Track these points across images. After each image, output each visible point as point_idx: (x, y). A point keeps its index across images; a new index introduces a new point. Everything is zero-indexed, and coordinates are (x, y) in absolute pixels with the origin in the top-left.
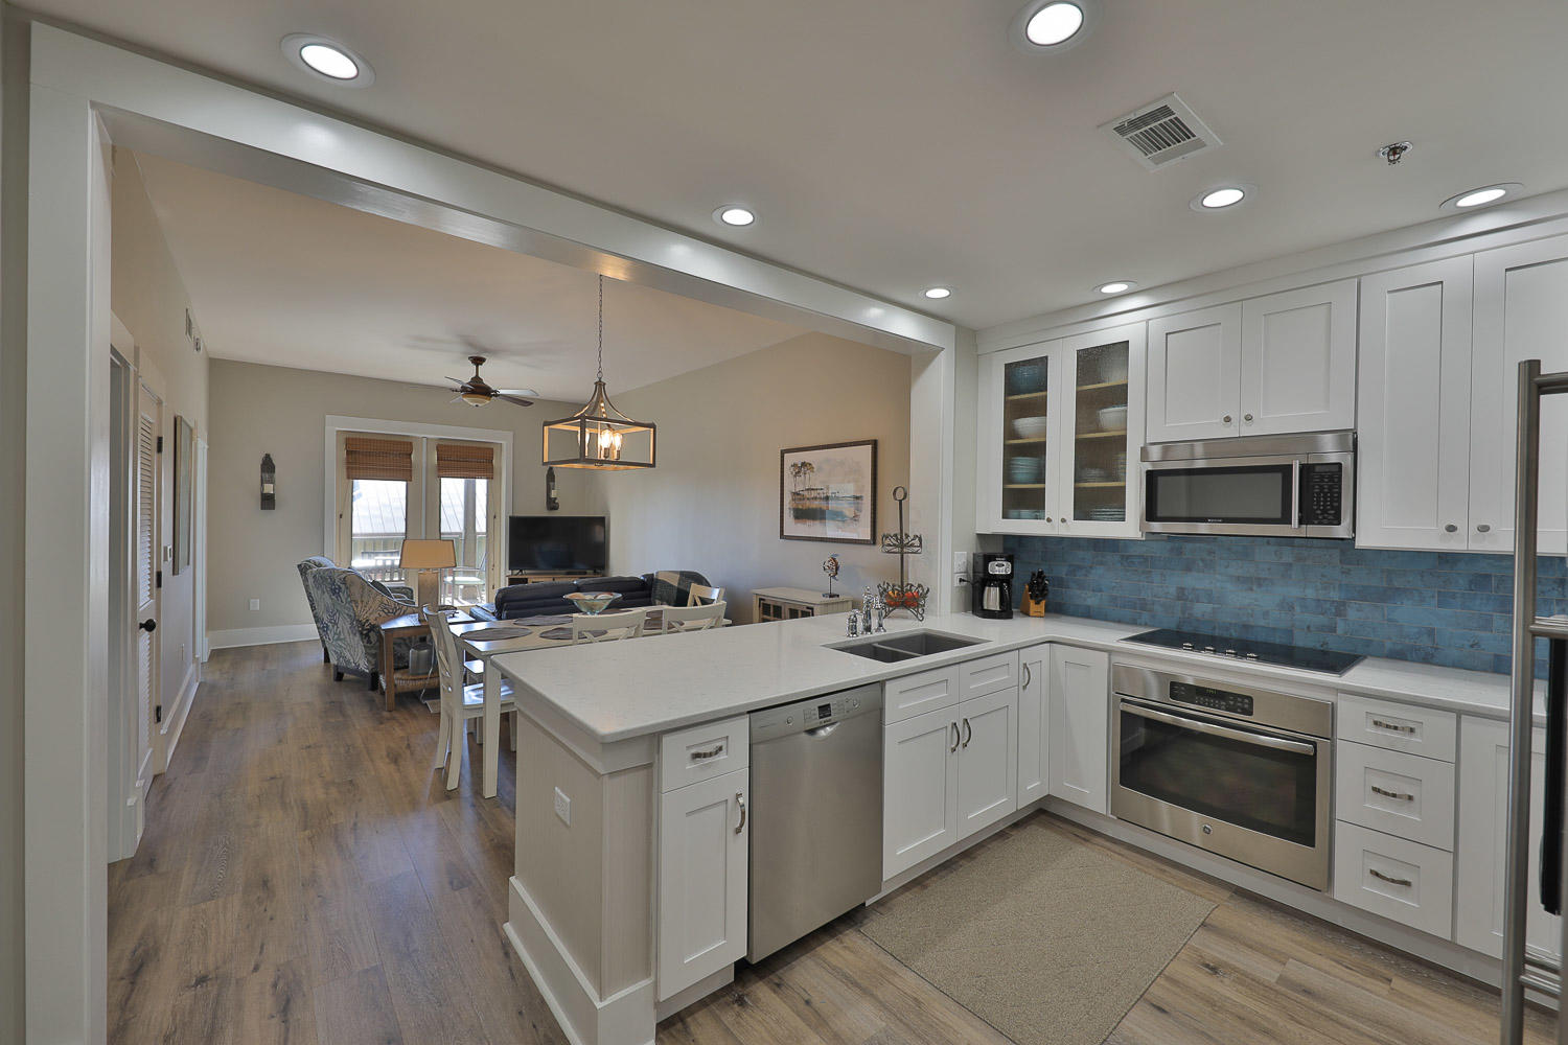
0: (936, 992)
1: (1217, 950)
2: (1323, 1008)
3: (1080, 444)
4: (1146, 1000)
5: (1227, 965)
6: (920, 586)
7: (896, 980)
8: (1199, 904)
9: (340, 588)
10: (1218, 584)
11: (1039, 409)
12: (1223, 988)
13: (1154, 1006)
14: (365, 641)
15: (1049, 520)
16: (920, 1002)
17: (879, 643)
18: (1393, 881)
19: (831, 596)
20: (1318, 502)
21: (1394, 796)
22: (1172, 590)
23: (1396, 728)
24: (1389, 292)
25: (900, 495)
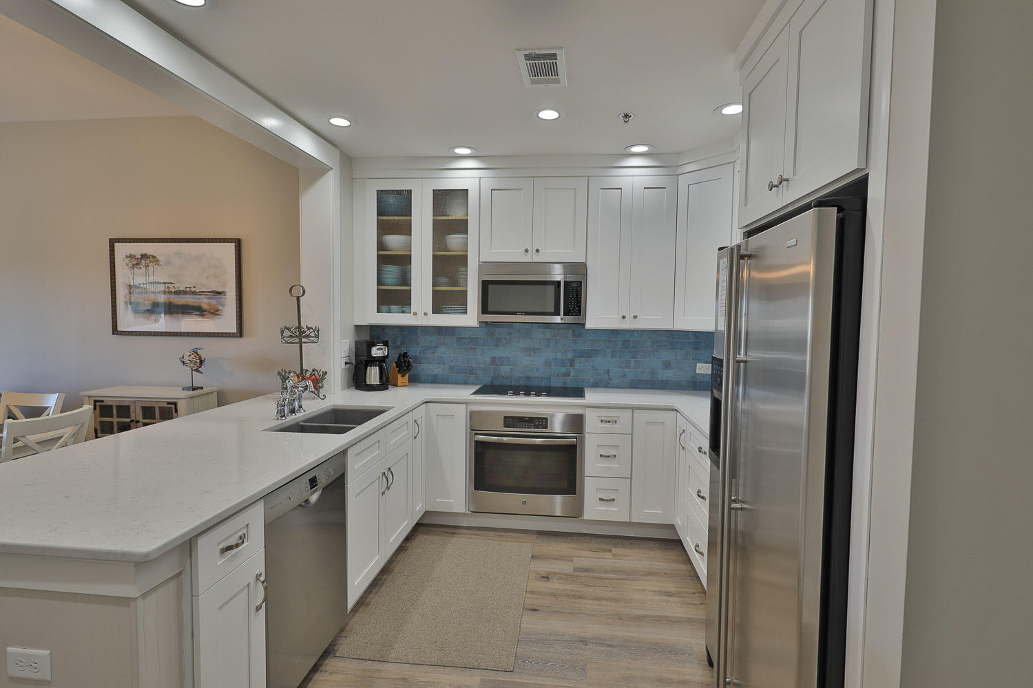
0: (414, 666)
1: (544, 567)
2: (597, 575)
3: (435, 258)
4: (526, 609)
5: (551, 573)
6: (314, 370)
7: (383, 674)
8: (527, 547)
10: (513, 353)
11: (406, 229)
12: (555, 585)
13: (530, 610)
15: (415, 314)
16: (406, 679)
17: (304, 421)
18: (608, 500)
19: (194, 389)
20: (571, 303)
21: (608, 457)
22: (488, 359)
23: (609, 422)
24: (601, 189)
25: (295, 292)
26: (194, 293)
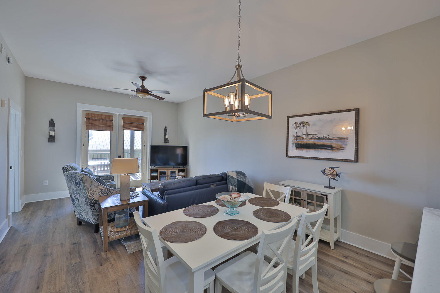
9: (80, 183)
14: (92, 209)
19: (331, 188)
26: (328, 139)
